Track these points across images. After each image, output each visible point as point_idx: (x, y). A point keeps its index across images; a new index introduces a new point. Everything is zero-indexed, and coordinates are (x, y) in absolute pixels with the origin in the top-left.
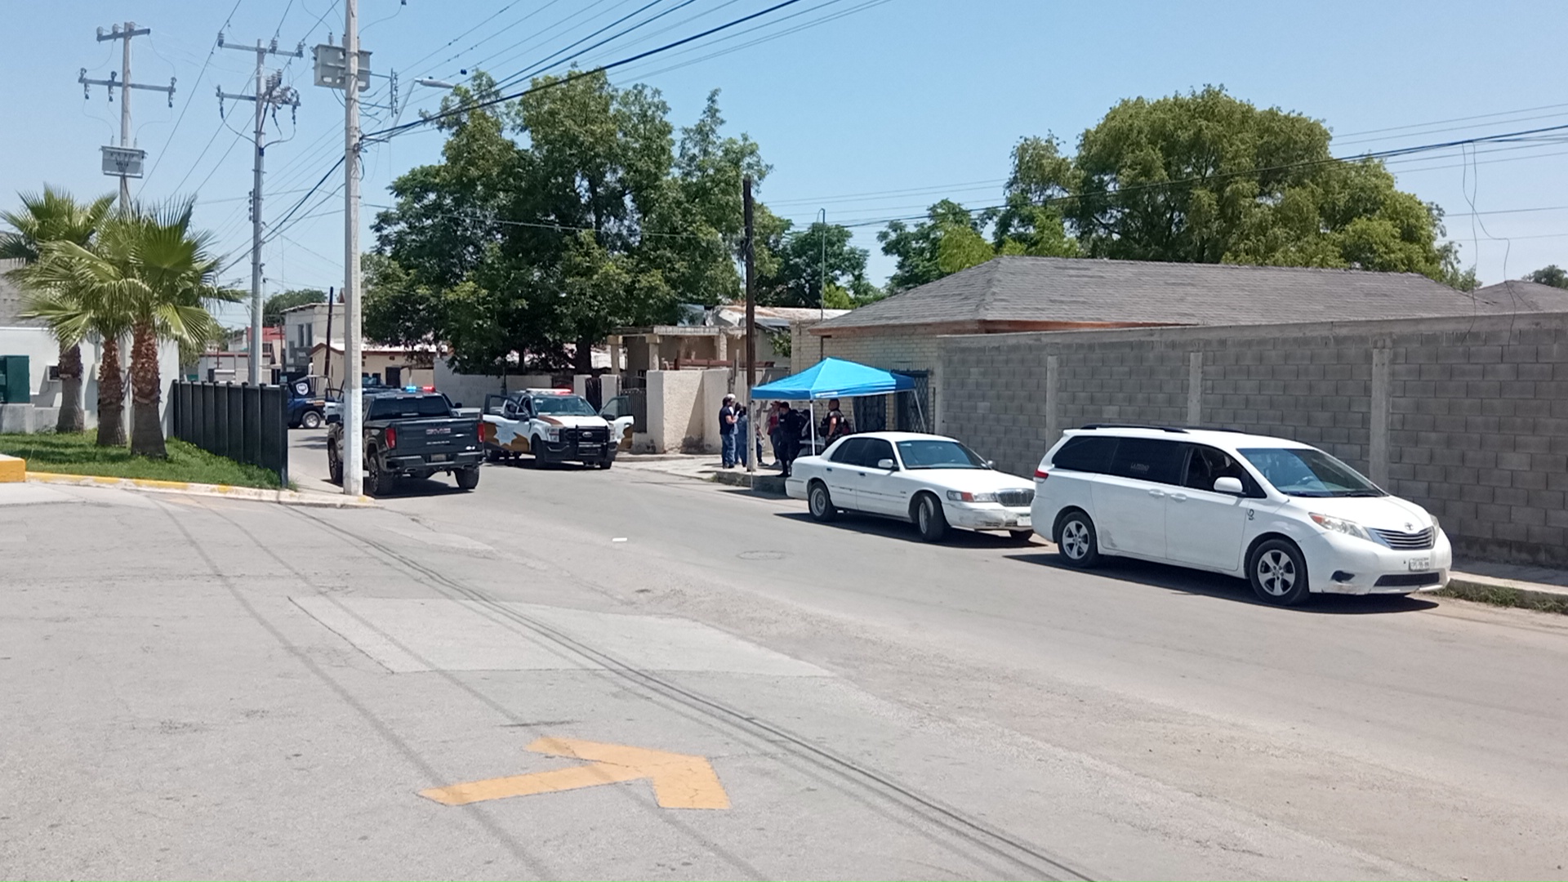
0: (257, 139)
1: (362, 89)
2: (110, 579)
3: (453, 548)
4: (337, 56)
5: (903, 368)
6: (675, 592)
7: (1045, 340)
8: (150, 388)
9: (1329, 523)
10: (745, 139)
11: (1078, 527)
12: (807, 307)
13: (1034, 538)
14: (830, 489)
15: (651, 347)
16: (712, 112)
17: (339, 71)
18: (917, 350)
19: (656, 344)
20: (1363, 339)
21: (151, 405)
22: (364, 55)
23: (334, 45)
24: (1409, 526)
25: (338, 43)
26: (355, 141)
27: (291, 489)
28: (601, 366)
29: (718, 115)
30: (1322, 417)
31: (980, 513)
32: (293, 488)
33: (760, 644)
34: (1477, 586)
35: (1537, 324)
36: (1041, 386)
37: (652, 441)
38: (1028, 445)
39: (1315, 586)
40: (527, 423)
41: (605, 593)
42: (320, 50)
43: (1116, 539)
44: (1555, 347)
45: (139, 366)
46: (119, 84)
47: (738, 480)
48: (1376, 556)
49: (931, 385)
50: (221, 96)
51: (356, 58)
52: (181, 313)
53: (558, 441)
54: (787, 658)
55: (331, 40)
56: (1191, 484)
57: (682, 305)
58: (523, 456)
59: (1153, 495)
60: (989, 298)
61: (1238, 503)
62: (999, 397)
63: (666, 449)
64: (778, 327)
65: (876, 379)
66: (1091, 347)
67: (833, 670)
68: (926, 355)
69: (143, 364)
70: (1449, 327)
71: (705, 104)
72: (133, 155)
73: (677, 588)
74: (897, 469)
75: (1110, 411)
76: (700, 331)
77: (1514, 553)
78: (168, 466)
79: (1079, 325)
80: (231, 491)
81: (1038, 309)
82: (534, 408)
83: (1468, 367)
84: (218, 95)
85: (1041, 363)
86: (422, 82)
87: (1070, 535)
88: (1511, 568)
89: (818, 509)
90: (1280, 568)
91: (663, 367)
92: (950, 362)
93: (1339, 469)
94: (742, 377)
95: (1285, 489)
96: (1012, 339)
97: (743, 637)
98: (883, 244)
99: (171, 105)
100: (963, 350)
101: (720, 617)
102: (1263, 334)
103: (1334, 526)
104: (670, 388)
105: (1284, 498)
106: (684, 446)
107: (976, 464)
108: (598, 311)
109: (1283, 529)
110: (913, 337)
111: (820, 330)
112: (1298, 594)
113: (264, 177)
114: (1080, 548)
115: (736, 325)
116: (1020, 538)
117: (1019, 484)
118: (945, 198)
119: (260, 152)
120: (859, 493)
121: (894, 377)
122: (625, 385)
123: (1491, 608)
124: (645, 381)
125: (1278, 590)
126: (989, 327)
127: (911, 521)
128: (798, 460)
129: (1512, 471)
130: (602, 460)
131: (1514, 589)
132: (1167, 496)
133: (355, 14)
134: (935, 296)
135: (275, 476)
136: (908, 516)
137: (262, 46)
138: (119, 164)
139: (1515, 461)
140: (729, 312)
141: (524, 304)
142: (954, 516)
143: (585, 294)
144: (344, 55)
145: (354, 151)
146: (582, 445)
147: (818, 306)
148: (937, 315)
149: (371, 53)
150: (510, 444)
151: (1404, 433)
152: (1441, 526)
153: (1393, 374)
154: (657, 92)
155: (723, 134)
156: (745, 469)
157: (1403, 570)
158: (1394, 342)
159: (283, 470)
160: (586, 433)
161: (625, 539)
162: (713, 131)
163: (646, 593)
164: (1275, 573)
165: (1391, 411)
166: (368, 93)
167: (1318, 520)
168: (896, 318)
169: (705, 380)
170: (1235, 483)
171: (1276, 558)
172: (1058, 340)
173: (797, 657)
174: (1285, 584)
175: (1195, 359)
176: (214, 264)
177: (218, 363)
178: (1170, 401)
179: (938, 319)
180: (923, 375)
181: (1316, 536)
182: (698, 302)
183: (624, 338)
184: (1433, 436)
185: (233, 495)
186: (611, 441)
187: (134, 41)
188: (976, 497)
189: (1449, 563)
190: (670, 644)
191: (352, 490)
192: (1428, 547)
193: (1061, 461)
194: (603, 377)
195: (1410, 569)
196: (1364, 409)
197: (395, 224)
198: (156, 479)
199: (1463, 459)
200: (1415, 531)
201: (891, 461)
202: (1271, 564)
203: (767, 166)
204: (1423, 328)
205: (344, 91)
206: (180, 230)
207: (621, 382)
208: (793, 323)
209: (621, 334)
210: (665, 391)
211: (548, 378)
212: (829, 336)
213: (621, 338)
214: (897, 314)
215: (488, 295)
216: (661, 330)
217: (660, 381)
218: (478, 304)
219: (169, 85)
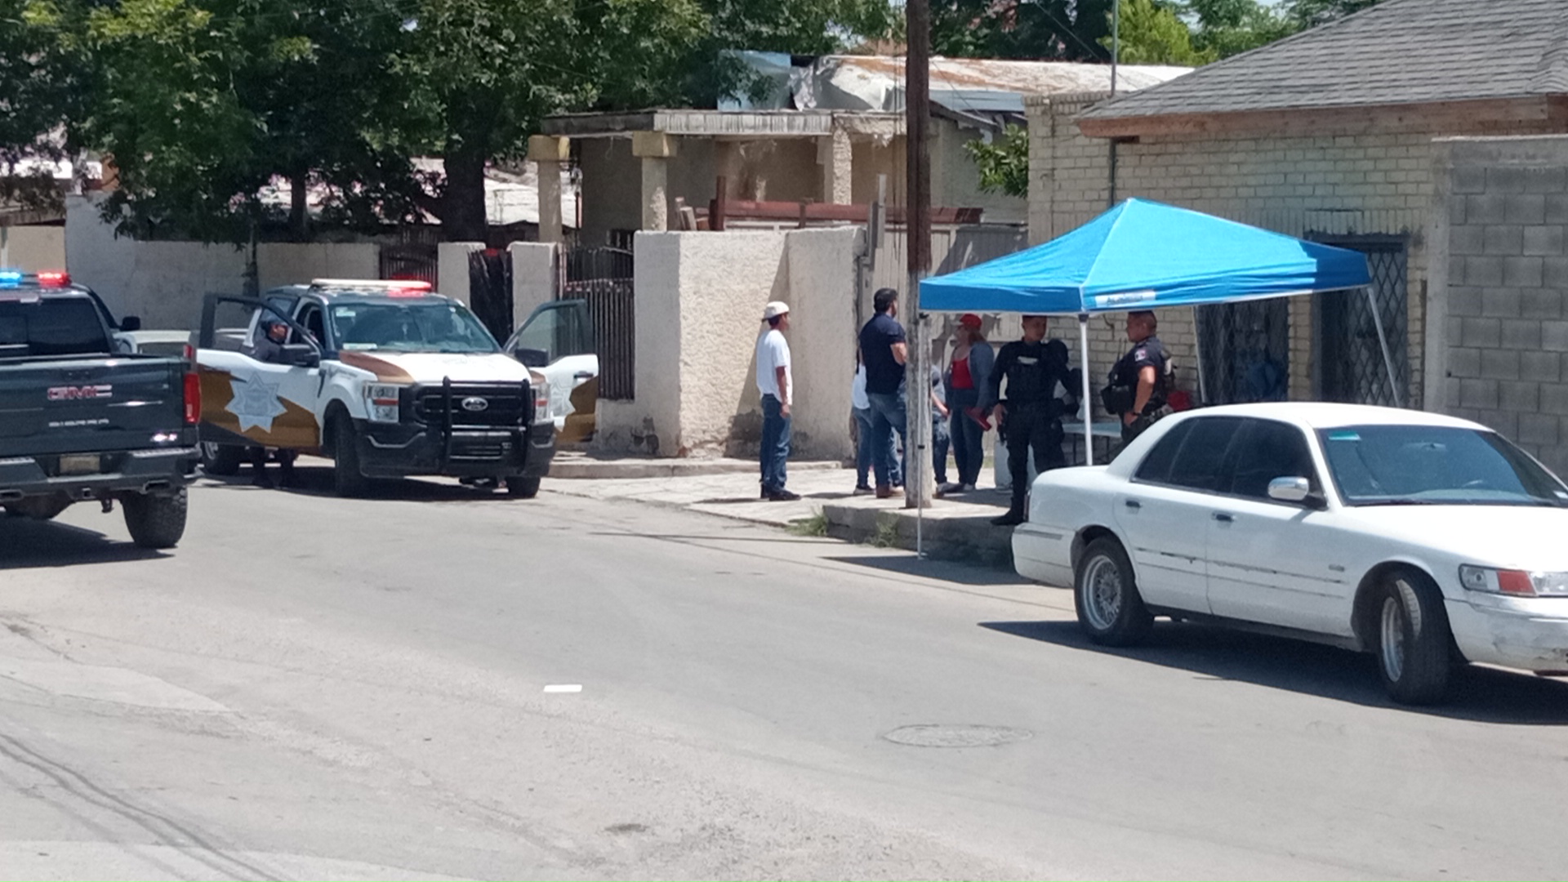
5: (1337, 225)
12: (1072, 56)
15: (647, 166)
18: (1377, 177)
19: (660, 158)
28: (510, 216)
37: (648, 423)
40: (313, 372)
47: (882, 529)
49: (1415, 275)
53: (396, 421)
57: (732, 53)
58: (303, 461)
63: (687, 444)
64: (992, 113)
68: (1412, 192)
76: (780, 125)
82: (333, 332)
91: (678, 222)
92: (1468, 210)
94: (892, 250)
100: (1506, 178)
104: (696, 279)
106: (734, 436)
108: (503, 71)
110: (1370, 140)
111: (1109, 123)
115: (878, 107)
121: (1311, 252)
122: (577, 267)
124: (632, 258)
130: (513, 472)
140: (858, 71)
141: (306, 49)
143: (470, 24)
146: (460, 431)
147: (1102, 56)
148: (1432, 81)
150: (267, 428)
160: (472, 400)
169: (794, 257)
179: (1434, 93)
180: (1392, 248)
182: (774, 44)
183: (575, 146)
186: (539, 420)
194: (516, 248)
207: (563, 262)
208: (1033, 103)
209: (567, 133)
210: (685, 285)
211: (367, 251)
212: (1133, 140)
213: (565, 141)
214: (1321, 77)
215: (213, 25)
216: (673, 121)
217: (671, 259)
218: (187, 49)
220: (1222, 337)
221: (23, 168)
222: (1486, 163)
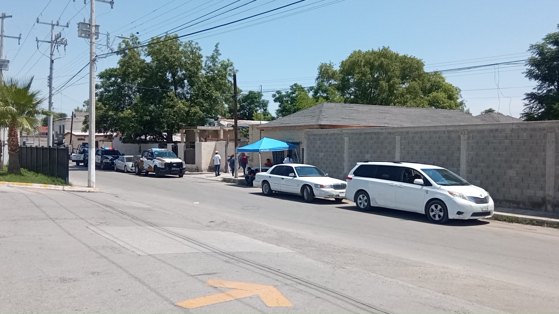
0: (51, 57)
1: (96, 39)
2: (15, 220)
3: (136, 207)
4: (87, 26)
5: (290, 141)
6: (224, 222)
7: (344, 131)
8: (15, 148)
9: (455, 195)
10: (229, 61)
11: (363, 197)
13: (344, 201)
14: (270, 184)
15: (196, 134)
16: (217, 51)
17: (88, 32)
18: (296, 135)
19: (198, 132)
20: (457, 131)
21: (15, 154)
22: (97, 26)
23: (86, 22)
24: (481, 195)
25: (87, 22)
26: (93, 57)
28: (177, 140)
29: (219, 52)
30: (443, 158)
31: (327, 192)
32: (71, 185)
33: (263, 241)
34: (502, 216)
35: (518, 126)
36: (342, 148)
37: (197, 167)
38: (338, 168)
39: (451, 216)
40: (152, 161)
41: (198, 223)
42: (80, 24)
43: (377, 201)
44: (525, 134)
45: (11, 140)
47: (232, 181)
48: (471, 206)
49: (301, 148)
50: (37, 41)
51: (94, 27)
52: (28, 120)
53: (164, 167)
54: (275, 246)
55: (84, 20)
56: (404, 182)
57: (206, 119)
58: (149, 173)
59: (391, 185)
60: (321, 117)
61: (422, 188)
62: (327, 151)
63: (203, 170)
64: (245, 127)
65: (281, 145)
66: (361, 134)
67: (293, 250)
68: (301, 137)
69: (13, 139)
70: (488, 127)
71: (214, 48)
72: (5, 62)
73: (224, 220)
74: (296, 177)
75: (368, 156)
76: (214, 128)
77: (511, 205)
78: (23, 177)
79: (352, 126)
80: (48, 186)
81: (338, 121)
82: (155, 156)
83: (494, 141)
84: (36, 41)
85: (342, 139)
86: (119, 37)
87: (360, 199)
88: (511, 209)
89: (266, 191)
90: (438, 210)
91: (200, 141)
92: (309, 139)
93: (454, 176)
94: (232, 144)
95: (439, 183)
96: (332, 131)
97: (255, 238)
98: (274, 99)
99: (19, 44)
100: (314, 135)
101: (244, 230)
102: (422, 129)
103: (457, 196)
104: (204, 148)
105: (439, 186)
106: (209, 169)
107: (322, 175)
108: (176, 121)
109: (439, 197)
110: (295, 130)
111: (260, 128)
112: (444, 220)
113: (54, 71)
114: (364, 204)
115: (226, 126)
116: (338, 201)
117: (339, 182)
118: (296, 83)
119: (52, 62)
120: (281, 185)
122: (187, 147)
123: (507, 223)
124: (195, 146)
125: (437, 218)
126: (322, 127)
127: (301, 195)
128: (257, 174)
129: (510, 176)
130: (180, 174)
131: (515, 217)
132: (396, 185)
133: (94, 11)
134: (302, 116)
135: (63, 181)
136: (300, 193)
137: (53, 23)
139: (511, 173)
140: (223, 121)
141: (149, 118)
142: (317, 194)
143: (171, 115)
144: (90, 26)
145: (93, 61)
146: (173, 169)
148: (303, 123)
149: (99, 26)
150: (147, 168)
151: (472, 164)
152: (490, 196)
153: (468, 143)
154: (197, 43)
155: (220, 59)
156: (234, 177)
157: (480, 211)
158: (468, 132)
159: (67, 178)
160: (174, 164)
161: (198, 203)
162: (217, 57)
163: (213, 223)
164: (436, 212)
165: (467, 156)
166: (98, 40)
167: (451, 193)
168: (288, 124)
169: (217, 145)
170: (421, 181)
171: (436, 207)
172: (349, 131)
173: (278, 245)
174: (439, 216)
175: (398, 138)
176: (40, 101)
177: (27, 139)
178: (389, 153)
180: (298, 144)
181: (451, 199)
182: (212, 118)
183: (186, 131)
184: (483, 164)
185: (49, 188)
186: (183, 167)
187: (5, 20)
188: (325, 186)
189: (493, 208)
190: (233, 242)
191: (91, 186)
192: (487, 203)
193: (356, 174)
194: (178, 144)
195: (482, 210)
196: (458, 155)
197: (100, 89)
198: (19, 182)
199: (493, 172)
200: (483, 197)
201: (293, 174)
202: (434, 209)
203: (236, 70)
204: (479, 128)
205: (89, 40)
206: (27, 89)
207: (185, 146)
208: (250, 125)
209: (185, 129)
210: (202, 149)
211: (157, 145)
212: (263, 130)
213: (184, 130)
214: (288, 122)
215: (136, 115)
216: (200, 128)
217: (200, 146)
218: (132, 118)
219: (19, 36)
220: (275, 155)
221: (108, 134)
222: (312, 133)
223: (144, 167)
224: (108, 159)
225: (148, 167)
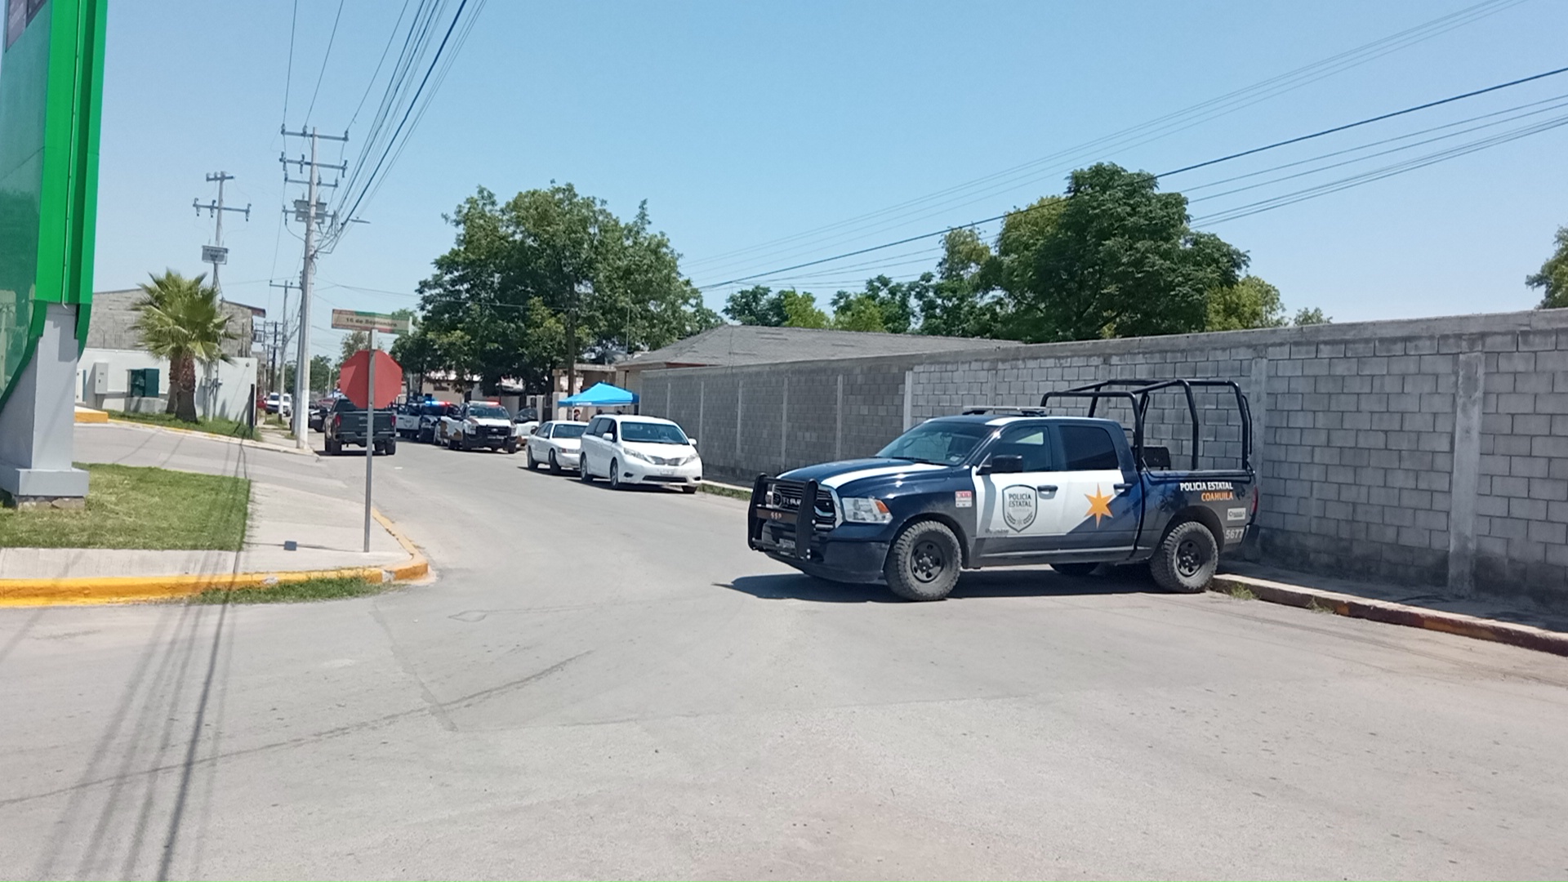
4: (306, 205)
8: (189, 384)
10: (663, 235)
16: (642, 216)
17: (305, 214)
21: (189, 393)
23: (304, 199)
25: (307, 198)
26: (312, 253)
27: (254, 439)
29: (646, 218)
31: (568, 459)
32: (259, 440)
42: (295, 202)
43: (589, 466)
46: (217, 208)
48: (642, 467)
51: (314, 208)
52: (204, 346)
53: (475, 434)
60: (685, 350)
71: (638, 211)
72: (222, 251)
78: (197, 426)
89: (529, 463)
92: (644, 386)
98: (835, 308)
99: (247, 220)
100: (648, 379)
118: (880, 274)
127: (546, 464)
138: (211, 256)
142: (563, 462)
149: (325, 204)
152: (700, 458)
155: (649, 231)
157: (661, 474)
160: (494, 429)
162: (642, 229)
187: (226, 182)
189: (698, 475)
192: (676, 465)
197: (433, 289)
205: (307, 225)
219: (246, 208)
223: (447, 433)
224: (429, 421)
225: (455, 434)
